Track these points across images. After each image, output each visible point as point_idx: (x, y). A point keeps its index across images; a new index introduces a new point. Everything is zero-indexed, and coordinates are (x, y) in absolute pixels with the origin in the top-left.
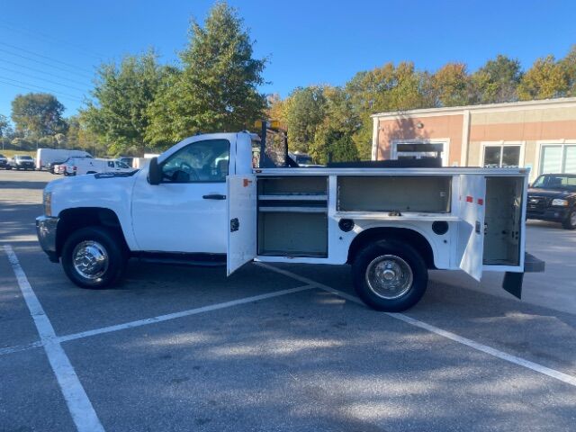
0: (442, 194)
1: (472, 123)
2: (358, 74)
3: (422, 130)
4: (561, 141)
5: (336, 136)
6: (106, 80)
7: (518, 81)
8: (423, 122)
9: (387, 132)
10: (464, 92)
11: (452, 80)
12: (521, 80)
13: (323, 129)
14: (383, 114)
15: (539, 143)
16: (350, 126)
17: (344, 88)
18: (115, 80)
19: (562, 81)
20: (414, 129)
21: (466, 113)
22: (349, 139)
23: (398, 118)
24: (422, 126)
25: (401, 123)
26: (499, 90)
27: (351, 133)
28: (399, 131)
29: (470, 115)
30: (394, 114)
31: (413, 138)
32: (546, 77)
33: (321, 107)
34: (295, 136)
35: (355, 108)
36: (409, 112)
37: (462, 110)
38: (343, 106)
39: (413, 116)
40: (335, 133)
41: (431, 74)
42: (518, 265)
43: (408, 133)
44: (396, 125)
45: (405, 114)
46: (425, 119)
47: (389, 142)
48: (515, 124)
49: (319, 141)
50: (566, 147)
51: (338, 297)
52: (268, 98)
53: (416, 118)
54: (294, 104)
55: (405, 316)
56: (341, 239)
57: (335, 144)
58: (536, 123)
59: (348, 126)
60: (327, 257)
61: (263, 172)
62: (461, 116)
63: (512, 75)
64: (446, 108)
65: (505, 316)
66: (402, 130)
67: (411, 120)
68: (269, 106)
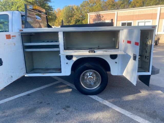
1: (118, 15)
2: (84, 2)
3: (103, 18)
4: (143, 21)
5: (78, 21)
7: (130, 3)
8: (103, 15)
9: (93, 19)
10: (115, 7)
11: (111, 3)
13: (74, 19)
14: (91, 13)
15: (137, 21)
17: (79, 6)
19: (142, 4)
20: (101, 18)
21: (116, 12)
22: (82, 22)
23: (96, 14)
24: (103, 16)
25: (97, 16)
26: (124, 6)
27: (82, 20)
29: (117, 13)
30: (94, 13)
31: (101, 20)
32: (137, 2)
33: (73, 12)
34: (65, 21)
35: (83, 12)
37: (115, 11)
38: (79, 12)
39: (100, 13)
40: (77, 20)
41: (105, 1)
42: (149, 72)
43: (99, 19)
44: (95, 16)
45: (98, 13)
46: (104, 14)
47: (93, 22)
48: (130, 15)
49: (73, 23)
50: (145, 22)
51: (69, 87)
52: (53, 7)
53: (101, 14)
54: (65, 11)
55: (98, 97)
56: (67, 63)
57: (78, 23)
58: (137, 15)
59: (81, 18)
60: (61, 72)
61: (24, 31)
62: (115, 13)
63: (128, 2)
64: (110, 11)
65: (141, 92)
66: (97, 18)
67: (100, 15)
68: (54, 10)
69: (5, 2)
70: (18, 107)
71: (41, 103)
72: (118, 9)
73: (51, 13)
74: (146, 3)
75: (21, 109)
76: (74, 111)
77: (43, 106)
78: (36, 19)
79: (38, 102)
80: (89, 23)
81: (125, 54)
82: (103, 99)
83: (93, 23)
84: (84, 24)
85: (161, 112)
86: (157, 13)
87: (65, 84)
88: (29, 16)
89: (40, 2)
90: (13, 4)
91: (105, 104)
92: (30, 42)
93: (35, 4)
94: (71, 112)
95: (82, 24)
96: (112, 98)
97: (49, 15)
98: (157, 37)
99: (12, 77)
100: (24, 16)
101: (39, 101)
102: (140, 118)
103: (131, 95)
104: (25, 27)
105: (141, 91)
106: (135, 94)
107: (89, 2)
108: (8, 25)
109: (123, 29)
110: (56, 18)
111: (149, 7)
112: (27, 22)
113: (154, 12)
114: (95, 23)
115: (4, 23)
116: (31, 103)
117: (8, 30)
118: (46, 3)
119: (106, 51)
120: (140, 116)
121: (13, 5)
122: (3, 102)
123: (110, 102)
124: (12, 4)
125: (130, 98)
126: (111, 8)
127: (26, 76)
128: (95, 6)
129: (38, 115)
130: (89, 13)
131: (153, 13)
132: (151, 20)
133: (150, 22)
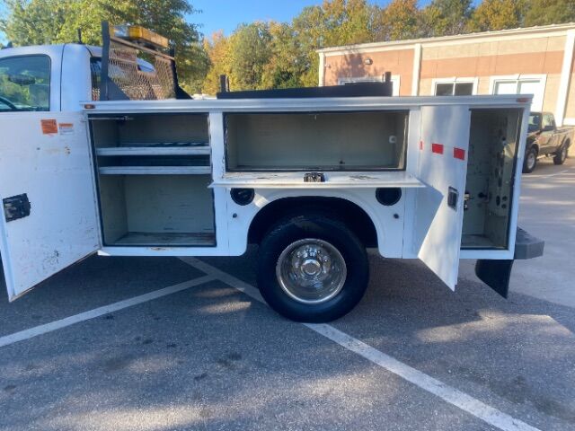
0: (391, 139)
1: (424, 59)
2: (305, 9)
3: (372, 67)
4: (515, 77)
5: (283, 76)
6: (12, 10)
7: (469, 16)
8: (371, 58)
9: (335, 70)
10: (415, 28)
11: (402, 15)
12: (472, 15)
13: (271, 69)
14: (328, 49)
15: (493, 79)
16: (298, 65)
17: (291, 24)
18: (23, 11)
19: (512, 16)
20: (363, 66)
21: (417, 47)
22: (298, 79)
23: (347, 53)
24: (371, 62)
25: (349, 60)
26: (449, 25)
27: (299, 73)
28: (348, 69)
29: (422, 49)
30: (342, 48)
31: (362, 76)
32: (496, 12)
33: (268, 46)
35: (303, 46)
36: (357, 46)
37: (414, 44)
38: (291, 44)
39: (361, 51)
40: (283, 73)
41: (381, 8)
42: (506, 248)
43: (356, 70)
44: (344, 61)
45: (354, 49)
46: (374, 53)
47: (337, 81)
48: (468, 58)
49: (266, 83)
50: (520, 83)
51: (242, 297)
52: (198, 30)
53: (365, 54)
54: (239, 42)
55: (335, 330)
56: (235, 216)
57: (284, 85)
58: (491, 57)
59: (296, 66)
60: (215, 245)
61: (97, 108)
62: (413, 50)
63: (463, 10)
64: (397, 42)
65: (480, 319)
66: (350, 67)
67: (360, 56)
68: (200, 39)
69: (38, 10)
70: (73, 352)
71: (147, 342)
72: (425, 35)
73: (190, 50)
74: (529, 13)
75: (86, 358)
76: (254, 371)
77: (155, 353)
78: (139, 69)
79: (138, 339)
80: (321, 85)
81: (424, 186)
82: (351, 335)
83: (335, 84)
84: (307, 86)
85: (540, 381)
86: (563, 52)
87: (227, 286)
88: (114, 62)
89: (154, 12)
90: (64, 17)
91: (356, 350)
92: (118, 146)
93: (136, 18)
94: (244, 373)
95: (299, 86)
96: (382, 333)
97: (184, 55)
98: (563, 135)
99: (58, 255)
100: (99, 59)
101: (141, 335)
102: (469, 397)
103: (448, 325)
104: (104, 97)
105: (482, 315)
106: (461, 325)
107: (324, 11)
108: (48, 91)
109: (420, 106)
110: (208, 64)
111: (535, 28)
112: (109, 79)
113: (551, 47)
114: (343, 84)
115: (33, 82)
116: (118, 340)
117: (47, 106)
118: (173, 14)
119: (361, 178)
120: (469, 392)
121: (64, 22)
122: (28, 337)
123: (373, 345)
124: (61, 17)
125: (443, 334)
126: (402, 30)
127: (100, 253)
128: (347, 23)
129: (136, 378)
130: (321, 48)
131: (549, 50)
132: (543, 77)
133: (538, 81)
